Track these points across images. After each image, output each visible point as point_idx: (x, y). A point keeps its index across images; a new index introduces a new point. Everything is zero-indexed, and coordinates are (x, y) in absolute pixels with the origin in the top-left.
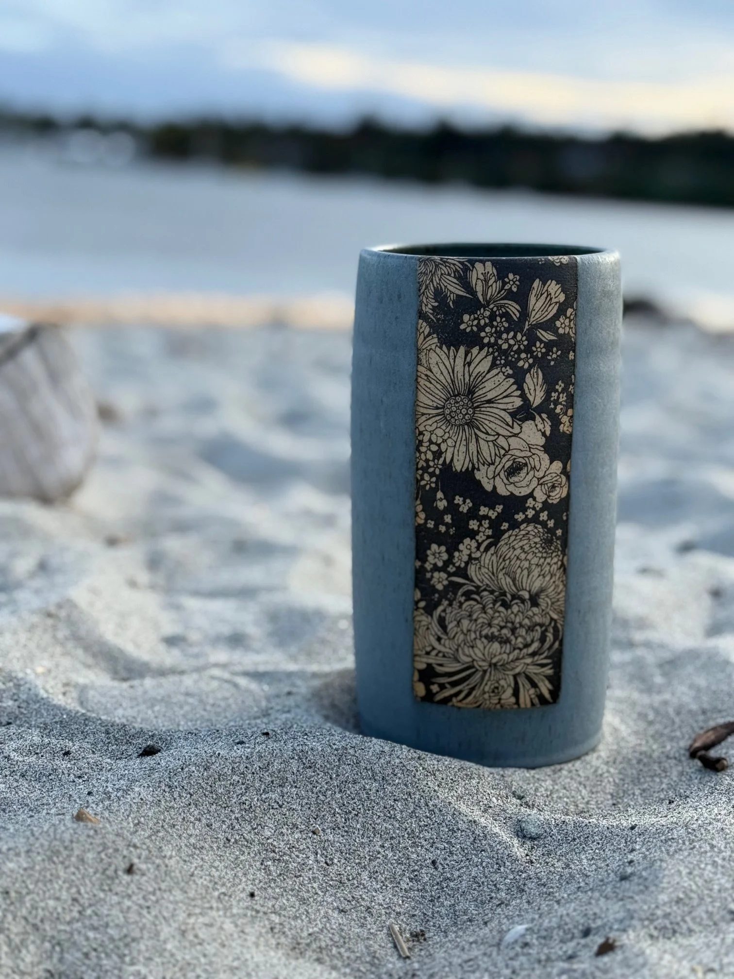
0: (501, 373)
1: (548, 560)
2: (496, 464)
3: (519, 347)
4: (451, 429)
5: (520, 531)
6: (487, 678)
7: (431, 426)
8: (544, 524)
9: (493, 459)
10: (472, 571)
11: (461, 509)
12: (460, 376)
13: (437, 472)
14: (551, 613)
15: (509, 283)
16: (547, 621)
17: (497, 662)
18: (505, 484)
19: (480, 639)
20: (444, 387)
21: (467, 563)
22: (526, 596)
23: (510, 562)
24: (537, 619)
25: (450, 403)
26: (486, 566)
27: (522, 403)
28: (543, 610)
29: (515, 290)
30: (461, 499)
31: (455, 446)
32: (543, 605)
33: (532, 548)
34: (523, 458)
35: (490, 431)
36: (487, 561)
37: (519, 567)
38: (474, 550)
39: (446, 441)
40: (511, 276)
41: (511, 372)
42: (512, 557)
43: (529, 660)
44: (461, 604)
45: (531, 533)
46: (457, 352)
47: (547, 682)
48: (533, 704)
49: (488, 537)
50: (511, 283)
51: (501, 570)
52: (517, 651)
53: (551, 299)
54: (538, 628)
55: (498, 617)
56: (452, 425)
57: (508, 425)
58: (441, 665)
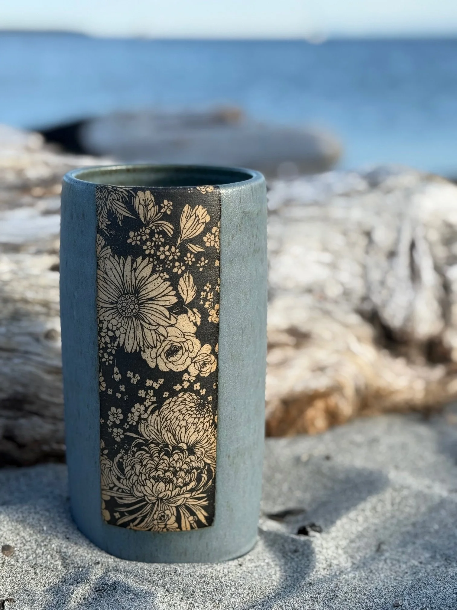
0: (160, 278)
1: (202, 420)
2: (158, 348)
3: (174, 258)
4: (123, 320)
5: (178, 398)
6: (155, 509)
7: (108, 317)
8: (197, 393)
9: (155, 343)
10: (141, 428)
11: (132, 381)
12: (128, 279)
13: (114, 352)
14: (205, 459)
15: (164, 207)
16: (202, 465)
17: (163, 497)
18: (165, 363)
19: (149, 480)
20: (117, 287)
21: (138, 423)
22: (185, 447)
23: (171, 422)
24: (194, 464)
25: (121, 300)
26: (152, 425)
27: (177, 300)
28: (198, 458)
29: (169, 213)
30: (132, 374)
31: (126, 333)
32: (198, 453)
33: (188, 411)
34: (179, 342)
35: (152, 322)
36: (153, 421)
37: (178, 425)
38: (142, 412)
39: (119, 328)
40: (166, 202)
41: (167, 277)
42: (172, 418)
43: (188, 495)
44: (134, 453)
45: (187, 399)
46: (126, 261)
47: (203, 511)
48: (192, 528)
49: (153, 403)
50: (166, 207)
51: (164, 428)
52: (178, 489)
53: (199, 220)
54: (194, 471)
55: (163, 463)
56: (123, 317)
57: (166, 317)
58: (121, 498)
